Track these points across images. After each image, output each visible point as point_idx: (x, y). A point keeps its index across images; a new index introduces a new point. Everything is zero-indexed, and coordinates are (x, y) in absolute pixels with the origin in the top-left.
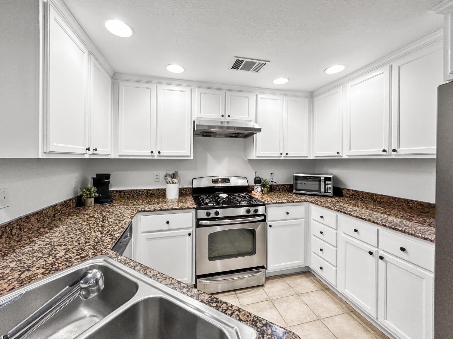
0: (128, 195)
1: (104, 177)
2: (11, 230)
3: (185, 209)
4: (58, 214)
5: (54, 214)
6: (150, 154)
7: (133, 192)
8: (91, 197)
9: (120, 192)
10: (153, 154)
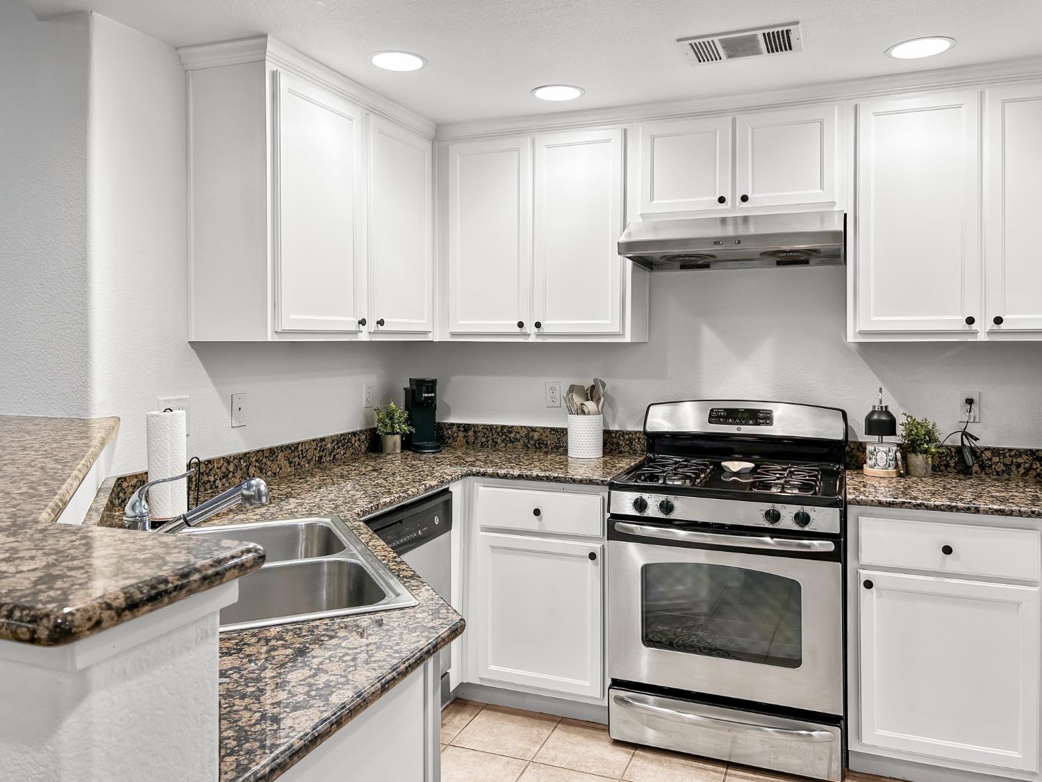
0: (484, 440)
1: (424, 388)
2: (248, 467)
3: (581, 482)
4: (328, 459)
5: (320, 458)
6: (518, 330)
7: (494, 432)
8: (393, 433)
9: (467, 428)
10: (523, 330)
